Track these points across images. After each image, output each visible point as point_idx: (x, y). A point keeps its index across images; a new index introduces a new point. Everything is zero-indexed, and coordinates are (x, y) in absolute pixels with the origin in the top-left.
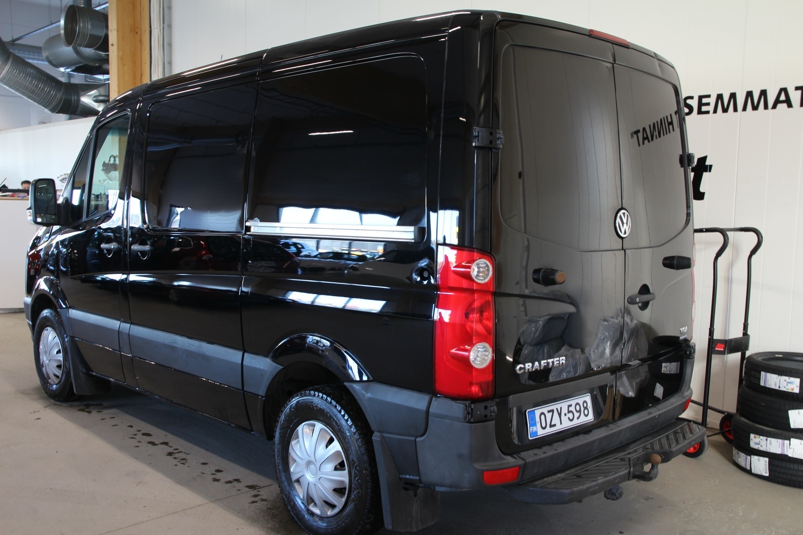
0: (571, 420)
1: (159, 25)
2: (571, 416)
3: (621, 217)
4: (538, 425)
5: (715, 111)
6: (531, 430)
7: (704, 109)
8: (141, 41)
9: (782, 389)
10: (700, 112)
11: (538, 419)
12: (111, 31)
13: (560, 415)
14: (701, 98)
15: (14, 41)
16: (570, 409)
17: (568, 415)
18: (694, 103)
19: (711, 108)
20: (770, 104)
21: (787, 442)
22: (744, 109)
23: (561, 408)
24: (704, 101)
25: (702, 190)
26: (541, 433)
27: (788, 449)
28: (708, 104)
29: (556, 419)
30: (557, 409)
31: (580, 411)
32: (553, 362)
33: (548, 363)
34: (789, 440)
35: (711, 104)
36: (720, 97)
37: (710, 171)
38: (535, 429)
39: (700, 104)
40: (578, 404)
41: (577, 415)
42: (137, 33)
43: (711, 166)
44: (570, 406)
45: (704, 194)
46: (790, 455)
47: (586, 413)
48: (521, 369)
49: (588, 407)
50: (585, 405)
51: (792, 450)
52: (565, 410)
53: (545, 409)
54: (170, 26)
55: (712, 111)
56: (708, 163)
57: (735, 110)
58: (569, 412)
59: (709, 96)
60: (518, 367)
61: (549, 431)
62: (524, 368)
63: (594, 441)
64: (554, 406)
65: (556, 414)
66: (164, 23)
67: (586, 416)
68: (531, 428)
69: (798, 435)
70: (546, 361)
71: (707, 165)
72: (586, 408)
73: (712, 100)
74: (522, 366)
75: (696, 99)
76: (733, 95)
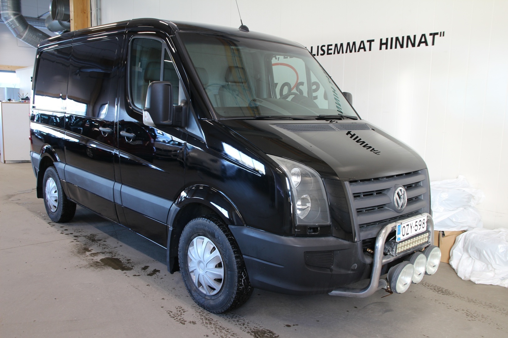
1: (95, 9)
5: (334, 53)
7: (330, 52)
8: (87, 17)
10: (328, 54)
12: (71, 12)
14: (328, 46)
15: (39, 17)
18: (325, 49)
19: (332, 51)
20: (357, 50)
22: (346, 52)
24: (330, 47)
28: (331, 49)
35: (333, 49)
36: (336, 45)
39: (328, 50)
42: (85, 13)
54: (100, 9)
55: (333, 53)
57: (343, 53)
59: (332, 45)
66: (97, 8)
73: (333, 47)
75: (326, 46)
76: (342, 45)
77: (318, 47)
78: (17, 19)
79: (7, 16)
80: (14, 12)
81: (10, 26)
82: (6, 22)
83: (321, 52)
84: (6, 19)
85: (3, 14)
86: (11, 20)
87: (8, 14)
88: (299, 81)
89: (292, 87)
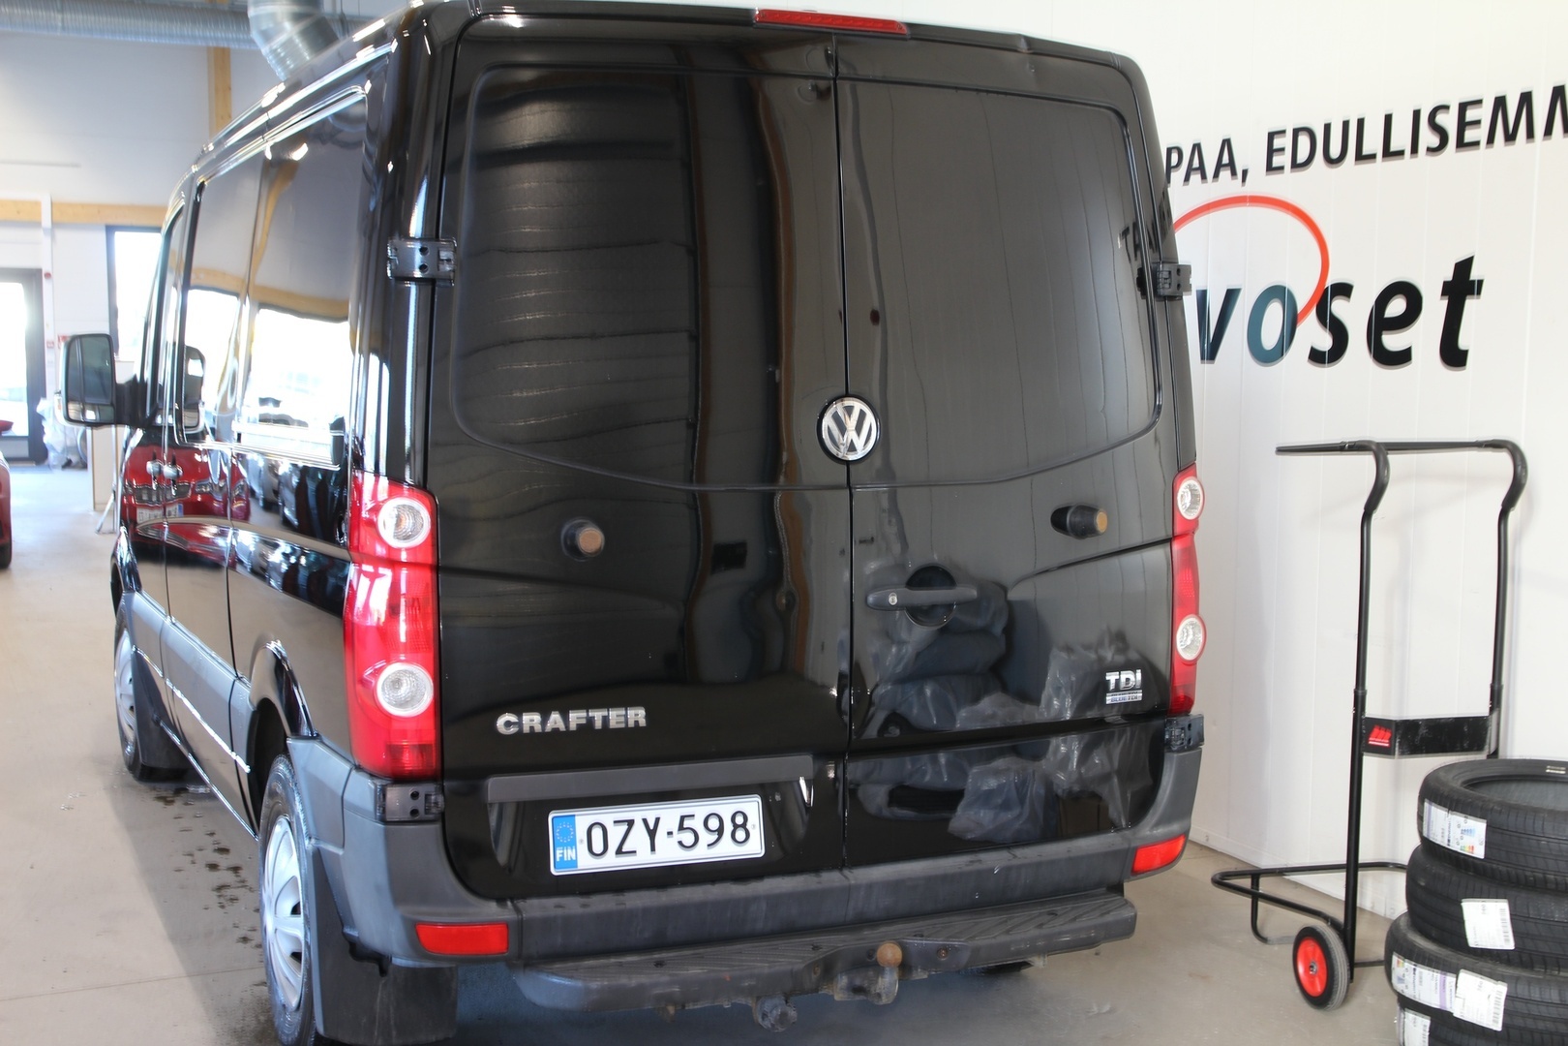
0: (691, 848)
2: (688, 839)
3: (836, 418)
4: (583, 847)
5: (1491, 140)
6: (558, 856)
7: (1469, 135)
9: (1454, 847)
10: (1461, 144)
11: (581, 835)
13: (652, 833)
14: (1463, 107)
16: (689, 823)
17: (678, 836)
18: (1449, 121)
19: (1482, 133)
21: (1450, 979)
22: (1548, 131)
23: (657, 820)
24: (1471, 114)
25: (1462, 344)
26: (586, 864)
27: (1453, 998)
28: (1477, 123)
29: (639, 841)
30: (645, 821)
31: (718, 832)
32: (605, 719)
33: (590, 721)
34: (1456, 973)
35: (1482, 122)
36: (1500, 103)
37: (1479, 293)
38: (569, 854)
39: (1463, 125)
40: (715, 815)
41: (706, 838)
43: (1480, 282)
44: (685, 817)
45: (1465, 353)
46: (1457, 1014)
47: (740, 837)
48: (508, 724)
49: (749, 826)
51: (1461, 1001)
52: (669, 825)
53: (607, 816)
55: (1484, 139)
56: (1474, 275)
57: (1530, 134)
58: (683, 829)
59: (1479, 102)
60: (501, 722)
61: (611, 862)
62: (520, 724)
63: (756, 899)
64: (638, 813)
65: (639, 830)
67: (740, 843)
68: (558, 852)
69: (1480, 964)
70: (583, 714)
71: (1473, 281)
72: (741, 826)
73: (1484, 113)
74: (512, 718)
75: (1454, 111)
76: (1526, 99)
77: (1417, 114)
78: (304, 33)
79: (271, 25)
80: (296, 9)
81: (281, 61)
82: (265, 50)
83: (1428, 138)
84: (267, 36)
85: (257, 17)
86: (282, 38)
87: (272, 16)
88: (1329, 283)
89: (1300, 308)
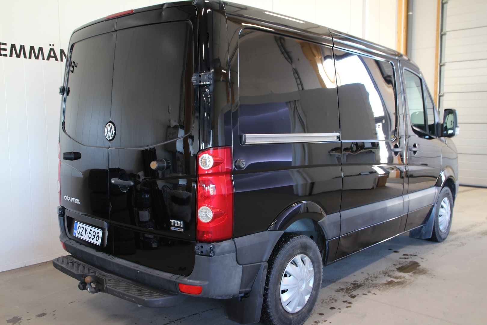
0: (90, 238)
4: (77, 231)
11: (77, 228)
13: (86, 232)
16: (91, 232)
17: (89, 235)
23: (87, 229)
26: (77, 235)
29: (83, 233)
30: (85, 228)
31: (94, 236)
40: (94, 231)
44: (91, 230)
47: (97, 239)
49: (99, 237)
50: (98, 235)
52: (88, 231)
53: (81, 225)
58: (90, 233)
61: (79, 236)
65: (84, 230)
67: (97, 241)
68: (74, 230)
72: (98, 236)
